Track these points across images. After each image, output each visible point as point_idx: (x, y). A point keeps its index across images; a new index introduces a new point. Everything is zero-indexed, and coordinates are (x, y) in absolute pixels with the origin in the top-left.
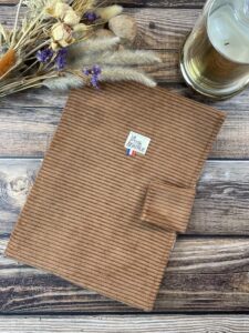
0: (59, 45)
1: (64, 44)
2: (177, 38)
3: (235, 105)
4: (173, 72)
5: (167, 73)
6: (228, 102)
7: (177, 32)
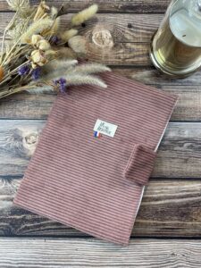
0: (38, 66)
1: (41, 64)
2: (148, 34)
3: (191, 82)
4: (145, 58)
5: (141, 59)
6: (186, 80)
7: (148, 30)
